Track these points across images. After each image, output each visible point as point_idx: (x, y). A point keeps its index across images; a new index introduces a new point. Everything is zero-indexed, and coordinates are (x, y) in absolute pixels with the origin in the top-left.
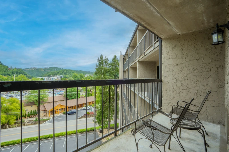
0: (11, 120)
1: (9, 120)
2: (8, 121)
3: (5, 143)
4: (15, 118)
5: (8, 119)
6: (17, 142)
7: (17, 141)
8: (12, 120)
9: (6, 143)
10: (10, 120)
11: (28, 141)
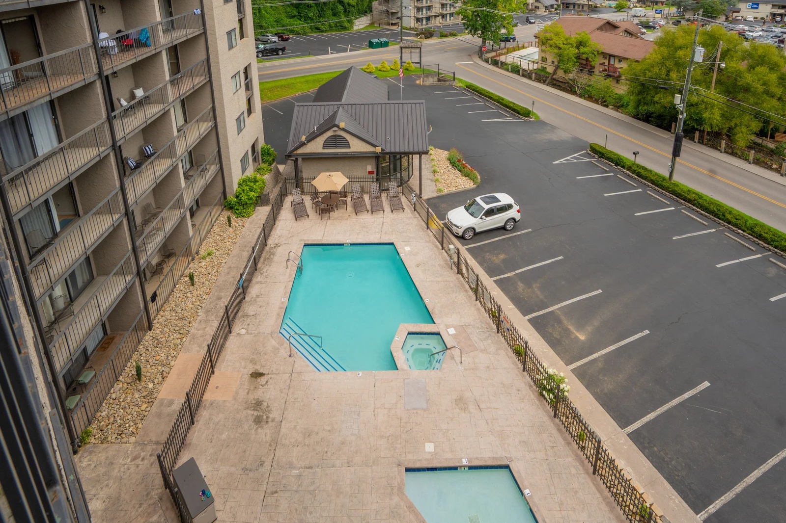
0: (738, 128)
1: (733, 124)
2: (730, 129)
3: (697, 194)
4: (756, 126)
5: (731, 121)
6: (729, 216)
7: (730, 213)
8: (744, 130)
9: (701, 197)
10: (736, 125)
11: (765, 240)
